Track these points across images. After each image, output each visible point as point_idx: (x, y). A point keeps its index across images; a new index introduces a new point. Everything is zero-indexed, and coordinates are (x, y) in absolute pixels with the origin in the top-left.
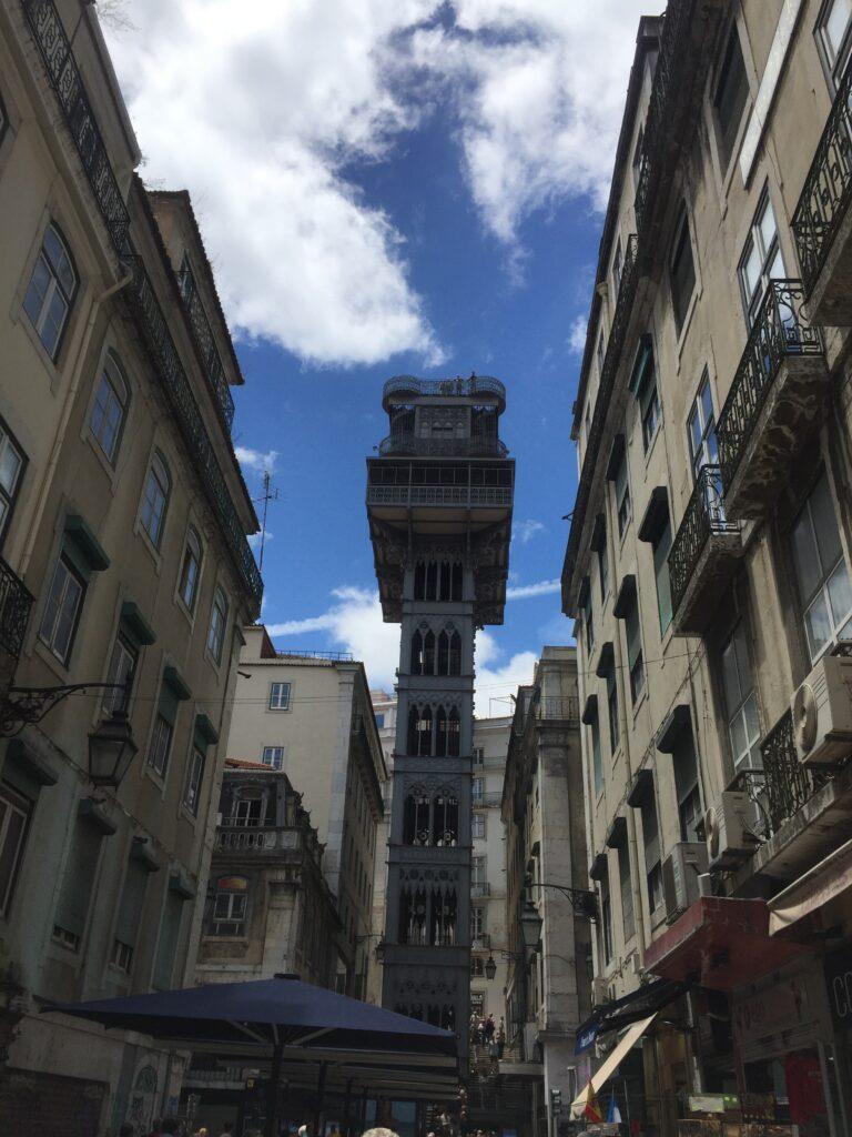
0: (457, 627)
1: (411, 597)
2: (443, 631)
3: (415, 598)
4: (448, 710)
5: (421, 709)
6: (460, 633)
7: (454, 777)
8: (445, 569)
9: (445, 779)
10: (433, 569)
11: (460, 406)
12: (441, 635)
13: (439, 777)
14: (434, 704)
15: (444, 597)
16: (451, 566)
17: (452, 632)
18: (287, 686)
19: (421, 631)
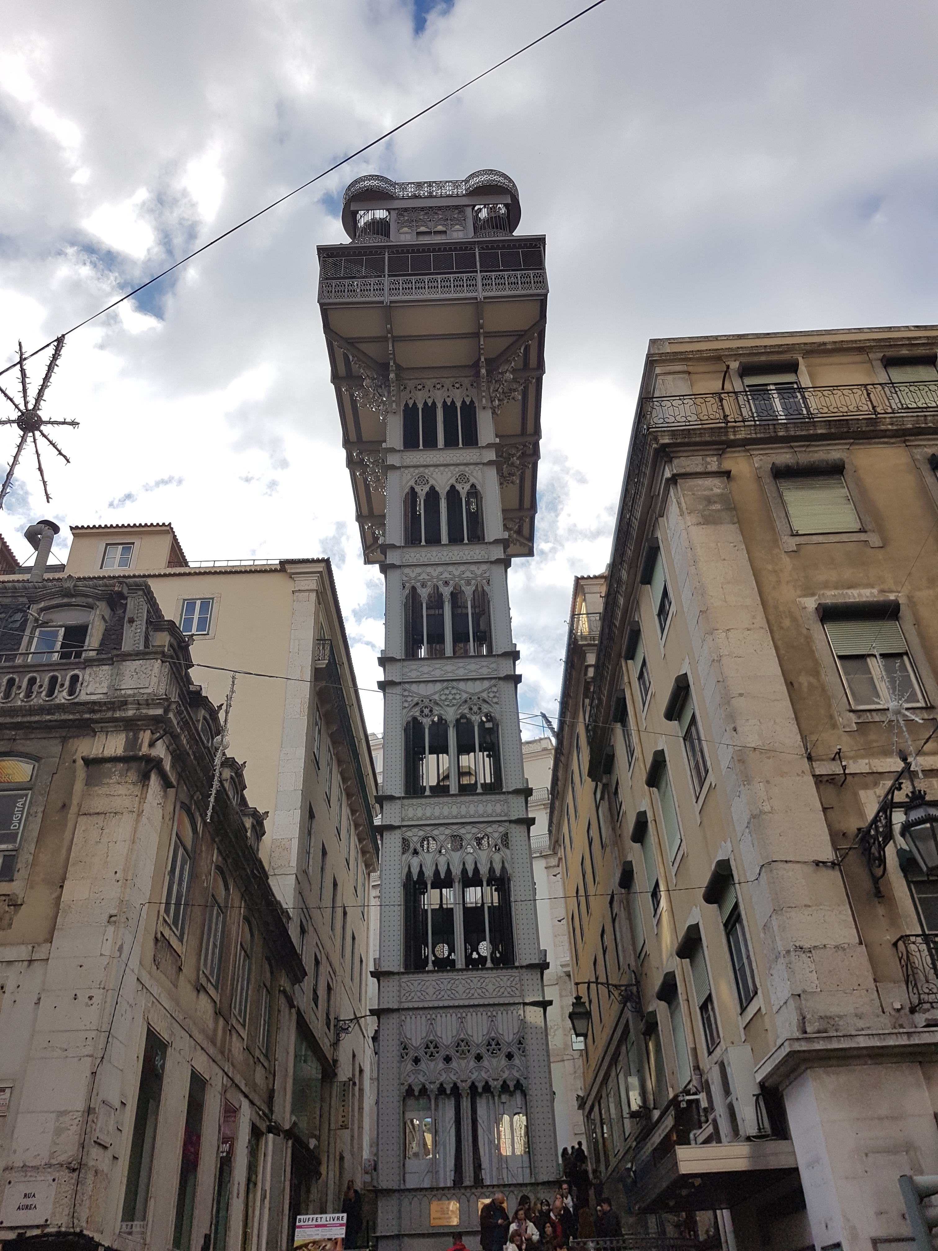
0: (472, 480)
1: (399, 445)
2: (453, 487)
3: (405, 447)
4: (468, 591)
5: (424, 593)
6: (478, 487)
7: (486, 684)
8: (450, 409)
9: (471, 687)
10: (430, 410)
11: (456, 207)
12: (448, 493)
13: (461, 685)
14: (446, 583)
15: (451, 442)
16: (459, 405)
17: (467, 487)
18: (206, 604)
19: (418, 488)
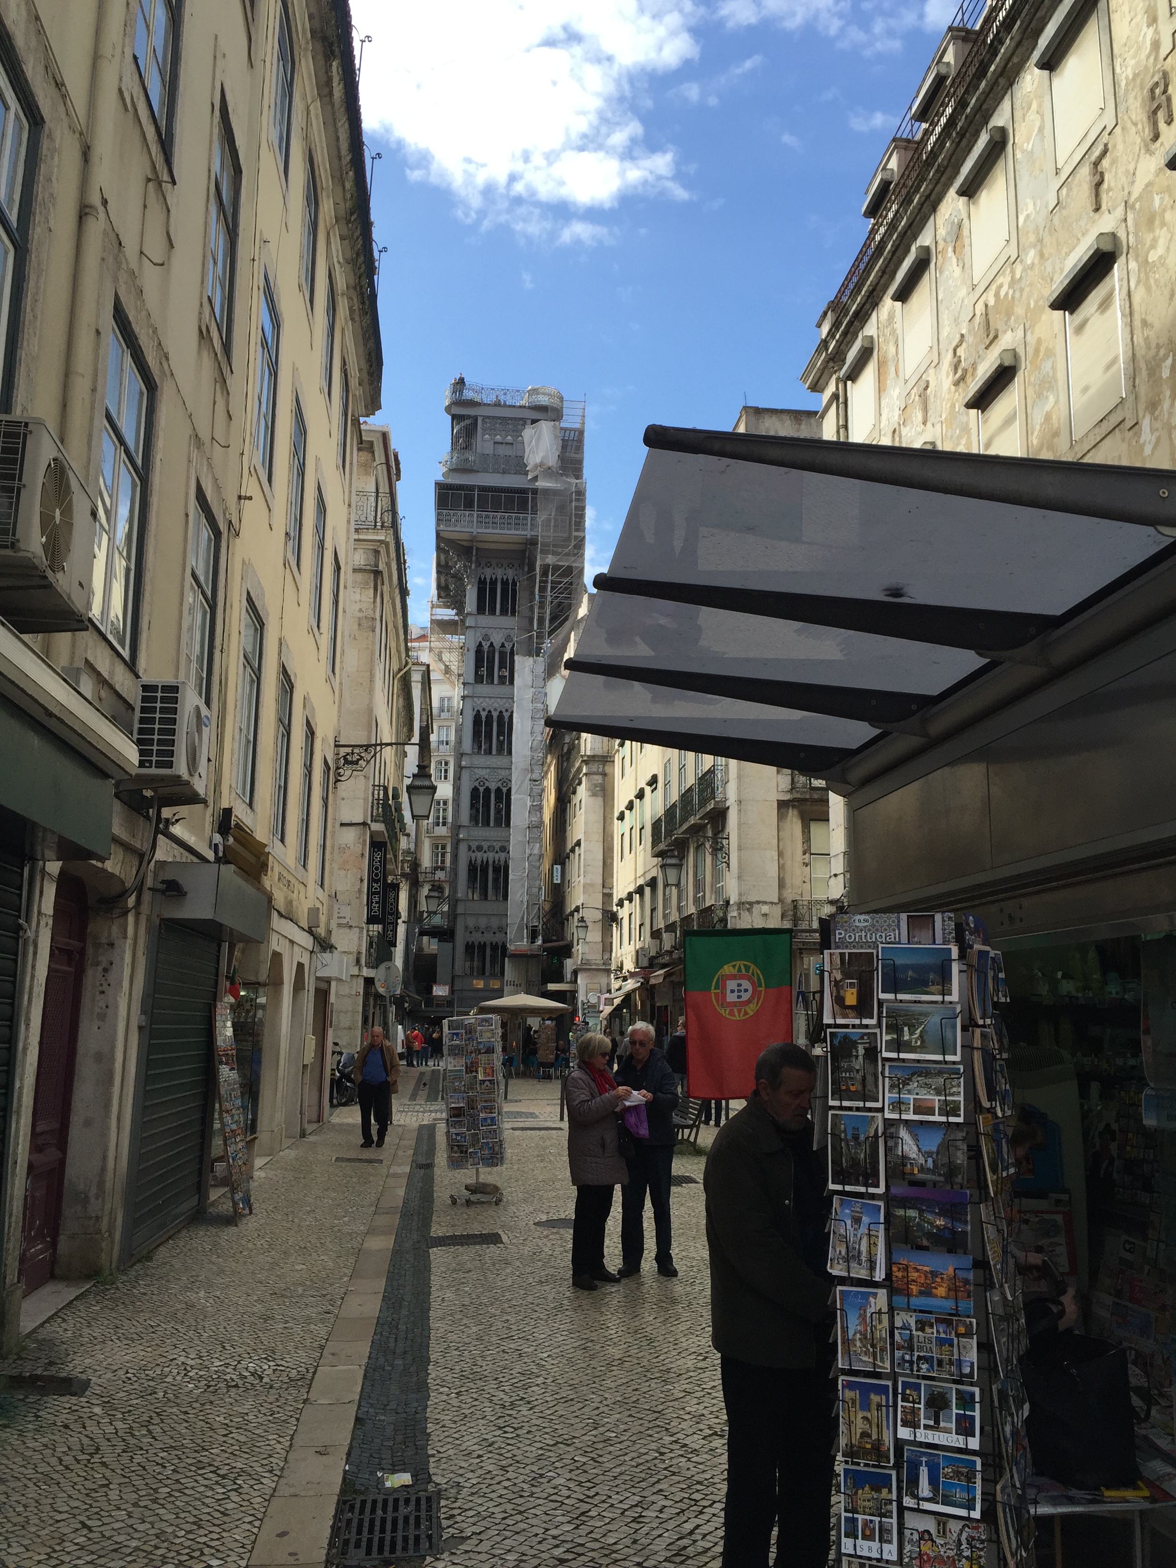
1: (474, 609)
2: (503, 644)
3: (478, 612)
5: (484, 714)
8: (505, 583)
9: (504, 773)
10: (493, 583)
12: (500, 648)
13: (499, 771)
14: (495, 710)
15: (504, 612)
16: (510, 581)
17: (511, 645)
19: (484, 643)
